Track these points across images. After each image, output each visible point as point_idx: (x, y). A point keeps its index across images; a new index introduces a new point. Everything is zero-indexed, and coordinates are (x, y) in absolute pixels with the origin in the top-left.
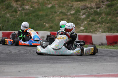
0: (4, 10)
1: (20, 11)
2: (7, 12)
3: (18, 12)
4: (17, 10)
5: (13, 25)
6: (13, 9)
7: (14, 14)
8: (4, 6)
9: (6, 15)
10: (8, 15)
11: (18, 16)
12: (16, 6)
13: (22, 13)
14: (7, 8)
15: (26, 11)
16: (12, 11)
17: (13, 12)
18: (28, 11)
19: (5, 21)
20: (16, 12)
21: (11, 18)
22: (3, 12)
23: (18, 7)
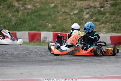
0: (5, 10)
1: (22, 11)
2: (8, 12)
3: (20, 12)
4: (19, 9)
5: (15, 25)
6: (15, 9)
7: (16, 13)
8: (6, 6)
9: (7, 15)
10: (10, 15)
11: (19, 16)
12: (18, 5)
13: (24, 12)
14: (9, 8)
15: (28, 11)
16: (13, 10)
17: (15, 11)
18: (31, 11)
19: (6, 21)
20: (18, 12)
21: (13, 18)
22: (4, 12)
23: (20, 7)
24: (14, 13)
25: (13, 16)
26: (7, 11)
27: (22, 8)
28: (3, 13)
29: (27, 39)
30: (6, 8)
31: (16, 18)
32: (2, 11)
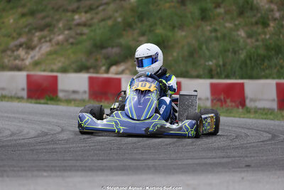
24: (255, 28)
25: (250, 36)
26: (237, 23)
27: (277, 15)
28: (225, 27)
29: (274, 100)
30: (235, 14)
31: (257, 40)
32: (221, 21)
